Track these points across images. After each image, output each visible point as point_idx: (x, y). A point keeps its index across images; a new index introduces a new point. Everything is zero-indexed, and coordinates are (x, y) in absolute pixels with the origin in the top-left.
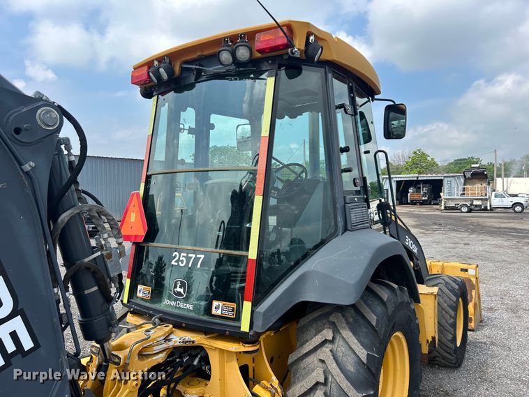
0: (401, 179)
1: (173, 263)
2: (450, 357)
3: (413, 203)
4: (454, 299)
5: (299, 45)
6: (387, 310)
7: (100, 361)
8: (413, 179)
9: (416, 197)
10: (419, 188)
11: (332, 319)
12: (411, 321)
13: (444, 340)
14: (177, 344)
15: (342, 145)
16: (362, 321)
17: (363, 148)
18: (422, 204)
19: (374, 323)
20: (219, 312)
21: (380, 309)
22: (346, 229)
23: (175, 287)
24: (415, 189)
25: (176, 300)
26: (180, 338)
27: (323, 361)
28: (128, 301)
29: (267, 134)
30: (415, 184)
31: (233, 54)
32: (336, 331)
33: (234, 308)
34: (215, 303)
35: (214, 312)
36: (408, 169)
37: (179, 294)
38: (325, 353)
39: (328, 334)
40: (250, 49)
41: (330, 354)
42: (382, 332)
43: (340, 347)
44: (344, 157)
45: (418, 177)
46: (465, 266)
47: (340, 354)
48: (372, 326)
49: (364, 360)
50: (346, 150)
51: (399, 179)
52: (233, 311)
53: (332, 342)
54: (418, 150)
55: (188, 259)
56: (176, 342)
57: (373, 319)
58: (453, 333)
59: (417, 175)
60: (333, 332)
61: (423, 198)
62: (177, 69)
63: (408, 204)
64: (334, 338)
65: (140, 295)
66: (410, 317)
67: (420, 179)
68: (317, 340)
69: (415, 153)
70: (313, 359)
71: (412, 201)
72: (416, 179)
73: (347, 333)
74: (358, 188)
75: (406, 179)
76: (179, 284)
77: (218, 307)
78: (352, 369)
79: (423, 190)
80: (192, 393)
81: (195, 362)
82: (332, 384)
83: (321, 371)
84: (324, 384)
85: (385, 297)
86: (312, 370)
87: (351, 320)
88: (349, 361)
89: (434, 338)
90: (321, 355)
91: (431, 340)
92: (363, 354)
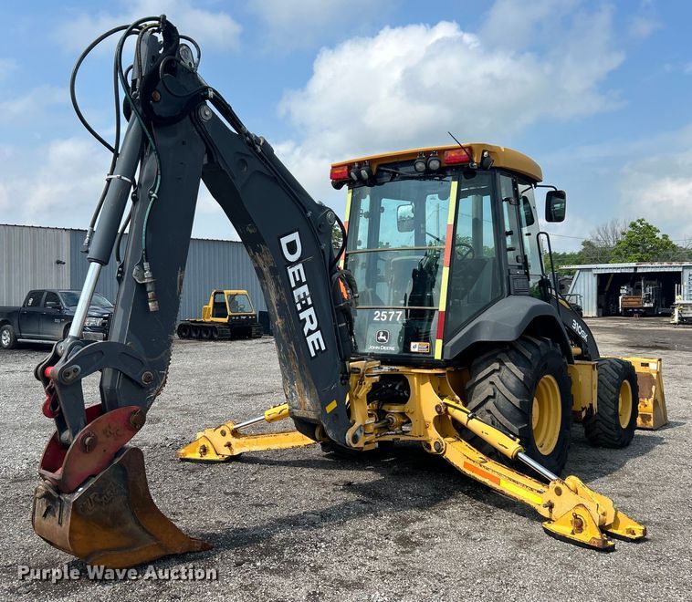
0: (607, 271)
1: (375, 319)
2: (611, 433)
3: (628, 313)
4: (617, 376)
5: (476, 159)
6: (540, 352)
8: (627, 271)
9: (633, 302)
10: (639, 287)
11: (498, 357)
12: (563, 371)
14: (386, 371)
15: (508, 229)
16: (521, 358)
17: (525, 230)
18: (643, 315)
19: (529, 358)
20: (416, 350)
21: (534, 351)
22: (509, 294)
23: (379, 335)
24: (631, 290)
25: (380, 345)
26: (386, 369)
27: (492, 383)
29: (452, 223)
30: (632, 279)
31: (427, 165)
32: (502, 363)
33: (428, 346)
34: (413, 344)
35: (412, 350)
36: (621, 253)
37: (382, 341)
38: (494, 378)
39: (496, 366)
40: (440, 162)
41: (497, 377)
42: (536, 365)
43: (504, 372)
44: (509, 239)
45: (636, 268)
46: (645, 361)
47: (504, 378)
48: (529, 361)
49: (522, 379)
50: (510, 233)
51: (603, 272)
53: (499, 370)
54: (639, 221)
55: (388, 316)
57: (529, 355)
59: (634, 265)
60: (500, 365)
61: (646, 305)
62: (374, 170)
63: (618, 314)
64: (500, 368)
66: (561, 369)
67: (639, 271)
68: (489, 370)
69: (633, 225)
70: (486, 382)
71: (625, 309)
72: (632, 271)
73: (510, 364)
74: (520, 264)
75: (615, 271)
76: (382, 334)
77: (415, 347)
78: (514, 386)
79: (645, 291)
80: (396, 409)
81: (397, 388)
82: (499, 397)
83: (491, 389)
84: (493, 397)
85: (539, 343)
86: (484, 390)
87: (513, 357)
88: (512, 382)
89: (591, 405)
90: (490, 379)
91: (588, 406)
92: (521, 376)
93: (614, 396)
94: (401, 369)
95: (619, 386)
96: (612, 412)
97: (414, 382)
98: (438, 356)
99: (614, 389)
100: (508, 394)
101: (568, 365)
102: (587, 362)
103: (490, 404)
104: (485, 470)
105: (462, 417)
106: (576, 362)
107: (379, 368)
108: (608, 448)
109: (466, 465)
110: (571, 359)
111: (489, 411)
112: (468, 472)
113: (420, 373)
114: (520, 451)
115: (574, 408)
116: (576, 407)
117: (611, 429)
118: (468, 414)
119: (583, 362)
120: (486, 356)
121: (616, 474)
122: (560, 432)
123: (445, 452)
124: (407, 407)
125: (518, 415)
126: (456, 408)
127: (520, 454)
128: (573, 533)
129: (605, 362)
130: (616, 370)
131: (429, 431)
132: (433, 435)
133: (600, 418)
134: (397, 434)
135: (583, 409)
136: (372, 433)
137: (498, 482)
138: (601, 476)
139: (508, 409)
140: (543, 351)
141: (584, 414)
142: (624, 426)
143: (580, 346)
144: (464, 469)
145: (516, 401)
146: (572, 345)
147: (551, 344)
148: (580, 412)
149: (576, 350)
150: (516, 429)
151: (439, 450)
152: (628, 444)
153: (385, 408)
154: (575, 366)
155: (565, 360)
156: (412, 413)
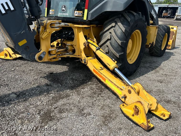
2: (158, 52)
4: (164, 32)
6: (135, 18)
7: (38, 26)
9: (166, 15)
11: (115, 20)
12: (144, 28)
13: (157, 46)
14: (63, 25)
16: (125, 21)
18: (167, 18)
19: (129, 21)
20: (77, 15)
21: (132, 18)
23: (62, 8)
24: (166, 11)
26: (63, 24)
27: (110, 33)
28: (47, 16)
30: (167, 9)
32: (116, 23)
33: (82, 13)
34: (76, 12)
35: (75, 15)
37: (63, 10)
38: (112, 30)
39: (113, 24)
41: (113, 30)
42: (132, 24)
47: (116, 30)
48: (129, 22)
49: (124, 31)
51: (160, 6)
52: (81, 14)
53: (114, 27)
56: (62, 24)
58: (161, 43)
60: (115, 24)
61: (168, 15)
64: (115, 25)
65: (50, 13)
66: (144, 26)
67: (169, 6)
68: (110, 26)
70: (108, 32)
71: (163, 16)
72: (167, 6)
73: (120, 24)
78: (120, 34)
79: (169, 12)
80: (69, 43)
81: (70, 34)
82: (113, 40)
83: (109, 36)
84: (110, 39)
85: (135, 14)
86: (107, 36)
87: (122, 20)
88: (119, 32)
89: (153, 42)
90: (110, 31)
91: (152, 43)
92: (124, 29)
93: (162, 39)
94: (70, 25)
95: (164, 35)
96: (160, 45)
97: (76, 31)
98: (85, 18)
99: (162, 37)
100: (117, 39)
101: (147, 26)
102: (154, 26)
103: (108, 43)
104: (101, 74)
105: (94, 48)
106: (150, 25)
107: (59, 23)
108: (156, 56)
109: (94, 70)
110: (149, 24)
111: (107, 46)
112: (95, 73)
113: (78, 27)
114: (116, 68)
115: (146, 44)
116: (148, 43)
117: (158, 51)
118: (97, 47)
119: (153, 26)
120: (110, 19)
121: (158, 69)
122: (139, 54)
123: (87, 64)
124: (74, 43)
125: (120, 49)
126: (92, 44)
127: (116, 69)
128: (133, 115)
129: (161, 26)
130: (164, 29)
131: (82, 54)
132: (83, 56)
133: (155, 47)
134: (70, 54)
135: (150, 44)
136: (55, 54)
137: (105, 80)
138: (152, 70)
139: (116, 45)
140: (136, 18)
141: (150, 46)
142: (162, 49)
143: (153, 20)
144: (93, 72)
145: (119, 42)
146: (150, 20)
147: (141, 15)
148: (149, 45)
149: (151, 22)
150: (118, 55)
151: (85, 62)
152: (163, 55)
153: (65, 42)
154: (150, 27)
155: (146, 24)
156: (75, 46)
